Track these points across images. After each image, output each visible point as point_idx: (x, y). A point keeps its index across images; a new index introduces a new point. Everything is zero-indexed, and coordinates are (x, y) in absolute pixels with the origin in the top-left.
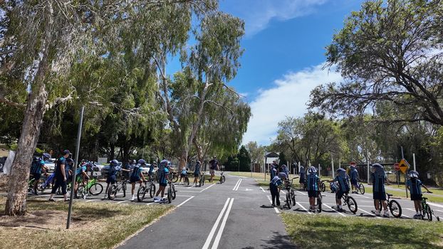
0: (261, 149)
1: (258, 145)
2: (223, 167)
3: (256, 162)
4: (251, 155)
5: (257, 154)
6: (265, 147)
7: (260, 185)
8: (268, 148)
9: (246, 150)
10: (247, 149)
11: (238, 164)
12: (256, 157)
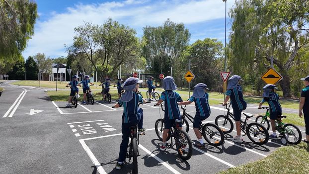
0: (49, 60)
1: (46, 58)
2: (5, 76)
3: (44, 72)
4: (40, 65)
5: (45, 65)
6: (53, 59)
7: (51, 98)
8: (56, 60)
9: (33, 61)
10: (35, 60)
11: (24, 73)
12: (44, 68)
